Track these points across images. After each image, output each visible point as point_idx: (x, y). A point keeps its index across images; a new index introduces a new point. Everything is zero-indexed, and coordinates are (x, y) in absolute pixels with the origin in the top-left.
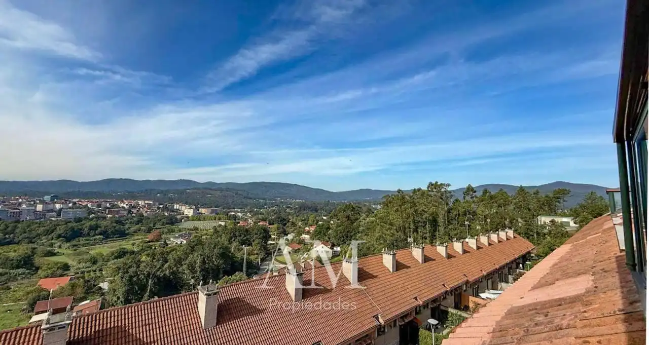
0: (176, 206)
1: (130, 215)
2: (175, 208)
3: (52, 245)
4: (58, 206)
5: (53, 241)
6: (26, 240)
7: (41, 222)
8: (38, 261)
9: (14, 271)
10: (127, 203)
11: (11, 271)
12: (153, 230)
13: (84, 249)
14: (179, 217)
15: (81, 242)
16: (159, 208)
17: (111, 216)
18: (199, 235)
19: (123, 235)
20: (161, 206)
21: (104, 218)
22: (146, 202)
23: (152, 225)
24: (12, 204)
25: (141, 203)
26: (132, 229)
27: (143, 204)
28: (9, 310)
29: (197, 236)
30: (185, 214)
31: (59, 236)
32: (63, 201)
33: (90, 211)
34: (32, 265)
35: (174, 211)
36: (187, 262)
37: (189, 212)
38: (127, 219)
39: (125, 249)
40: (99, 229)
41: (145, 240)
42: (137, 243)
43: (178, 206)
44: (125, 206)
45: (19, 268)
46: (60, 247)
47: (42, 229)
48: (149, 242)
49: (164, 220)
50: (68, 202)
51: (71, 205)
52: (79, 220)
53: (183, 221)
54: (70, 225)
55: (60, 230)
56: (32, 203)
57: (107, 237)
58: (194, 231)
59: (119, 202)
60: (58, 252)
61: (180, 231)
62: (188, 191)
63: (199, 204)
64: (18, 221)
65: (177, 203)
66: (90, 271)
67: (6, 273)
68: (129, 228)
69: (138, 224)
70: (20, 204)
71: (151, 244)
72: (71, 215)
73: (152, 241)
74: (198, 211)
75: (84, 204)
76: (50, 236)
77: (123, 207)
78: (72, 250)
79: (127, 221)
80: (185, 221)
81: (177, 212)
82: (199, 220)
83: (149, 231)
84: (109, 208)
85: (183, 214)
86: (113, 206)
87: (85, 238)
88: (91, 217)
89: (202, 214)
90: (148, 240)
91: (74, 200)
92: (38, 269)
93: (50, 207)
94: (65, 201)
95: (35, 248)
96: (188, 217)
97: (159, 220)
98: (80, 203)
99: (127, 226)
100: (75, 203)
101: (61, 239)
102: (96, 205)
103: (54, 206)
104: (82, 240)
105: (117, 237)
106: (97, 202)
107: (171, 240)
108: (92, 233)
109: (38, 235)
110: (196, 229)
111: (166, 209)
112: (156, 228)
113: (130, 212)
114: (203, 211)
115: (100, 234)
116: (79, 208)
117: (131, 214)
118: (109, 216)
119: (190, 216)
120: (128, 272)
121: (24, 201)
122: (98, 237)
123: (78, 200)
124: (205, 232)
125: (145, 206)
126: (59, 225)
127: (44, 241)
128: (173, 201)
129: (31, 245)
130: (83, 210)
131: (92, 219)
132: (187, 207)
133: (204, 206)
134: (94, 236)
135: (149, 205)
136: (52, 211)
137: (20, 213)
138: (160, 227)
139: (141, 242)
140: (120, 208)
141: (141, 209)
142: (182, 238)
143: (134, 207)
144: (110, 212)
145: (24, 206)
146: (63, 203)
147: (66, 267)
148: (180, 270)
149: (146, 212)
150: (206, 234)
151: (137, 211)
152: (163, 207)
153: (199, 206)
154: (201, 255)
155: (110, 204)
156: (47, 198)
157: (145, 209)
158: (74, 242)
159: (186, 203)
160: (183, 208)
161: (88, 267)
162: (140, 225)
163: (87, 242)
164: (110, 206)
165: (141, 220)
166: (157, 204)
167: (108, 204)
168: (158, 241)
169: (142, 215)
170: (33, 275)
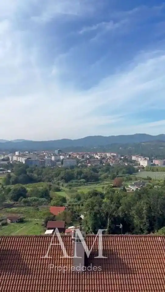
0: (134, 158)
1: (101, 165)
2: (133, 159)
3: (58, 184)
4: (62, 157)
5: (60, 181)
6: (47, 180)
7: (54, 168)
8: (51, 193)
9: (41, 199)
10: (99, 155)
11: (40, 199)
12: (117, 177)
13: (75, 188)
14: (136, 167)
15: (74, 183)
16: (121, 159)
17: (90, 165)
18: (151, 185)
19: (96, 180)
20: (123, 158)
21: (86, 166)
22: (112, 154)
23: (115, 173)
24: (41, 156)
25: (108, 155)
26: (103, 176)
27: (110, 156)
28: (37, 224)
29: (149, 185)
30: (141, 165)
31: (62, 178)
32: (64, 154)
33: (78, 161)
34: (49, 196)
35: (132, 162)
36: (135, 208)
37: (144, 163)
38: (100, 168)
39: (96, 191)
40: (83, 175)
41: (111, 185)
42: (106, 187)
43: (135, 157)
44: (98, 157)
45: (43, 198)
46: (63, 186)
47: (54, 172)
48: (114, 187)
49: (124, 170)
50: (66, 154)
51: (68, 156)
52: (72, 167)
53: (139, 170)
54: (67, 170)
55: (62, 174)
56: (50, 155)
57: (87, 181)
58: (148, 181)
59: (95, 155)
60: (62, 189)
61: (136, 179)
62: (143, 144)
63: (152, 156)
64: (44, 167)
65: (134, 155)
66: (76, 205)
67: (38, 200)
68: (101, 175)
69: (106, 172)
70: (44, 156)
71: (114, 188)
72: (68, 163)
73: (115, 187)
74: (152, 162)
75: (75, 156)
76: (58, 178)
77: (97, 158)
78: (68, 189)
79: (100, 170)
80: (141, 171)
81: (134, 163)
82: (153, 171)
83: (113, 178)
84: (88, 159)
85: (139, 164)
86: (91, 157)
87: (75, 181)
88: (79, 165)
89: (155, 165)
90: (112, 185)
91: (70, 153)
92: (51, 199)
93: (58, 158)
94: (65, 154)
95: (51, 185)
96: (143, 168)
97: (121, 169)
98: (72, 155)
99: (99, 173)
100: (70, 155)
101: (63, 180)
102: (81, 157)
103: (60, 158)
104: (74, 182)
105: (93, 182)
106: (82, 154)
107: (129, 187)
108: (79, 177)
109: (52, 177)
110: (149, 179)
111: (125, 160)
112: (119, 176)
113: (101, 162)
114: (156, 162)
115: (84, 178)
116: (72, 158)
117: (103, 164)
118: (89, 165)
119: (145, 167)
120: (94, 210)
121: (46, 154)
122: (82, 180)
123: (71, 153)
124: (157, 182)
125: (111, 158)
126: (61, 171)
127: (55, 181)
128: (131, 153)
129: (49, 183)
130: (75, 160)
131: (79, 167)
132: (143, 159)
133: (157, 157)
134: (80, 179)
135: (113, 156)
136: (58, 161)
137: (44, 162)
138: (121, 175)
139: (108, 187)
140: (95, 159)
141: (109, 160)
142: (137, 186)
143: (103, 158)
144: (89, 162)
145: (46, 157)
146: (64, 155)
147: (64, 200)
148: (131, 213)
149: (112, 162)
150: (158, 184)
151: (106, 161)
152: (124, 158)
153: (153, 158)
154: (147, 204)
155: (89, 156)
156: (56, 152)
157: (111, 160)
158: (70, 183)
159: (142, 155)
160: (139, 159)
161: (76, 202)
162: (108, 172)
163: (77, 183)
164: (89, 158)
165: (108, 168)
166: (119, 156)
167: (88, 156)
168: (119, 186)
169: (109, 165)
170: (49, 202)
